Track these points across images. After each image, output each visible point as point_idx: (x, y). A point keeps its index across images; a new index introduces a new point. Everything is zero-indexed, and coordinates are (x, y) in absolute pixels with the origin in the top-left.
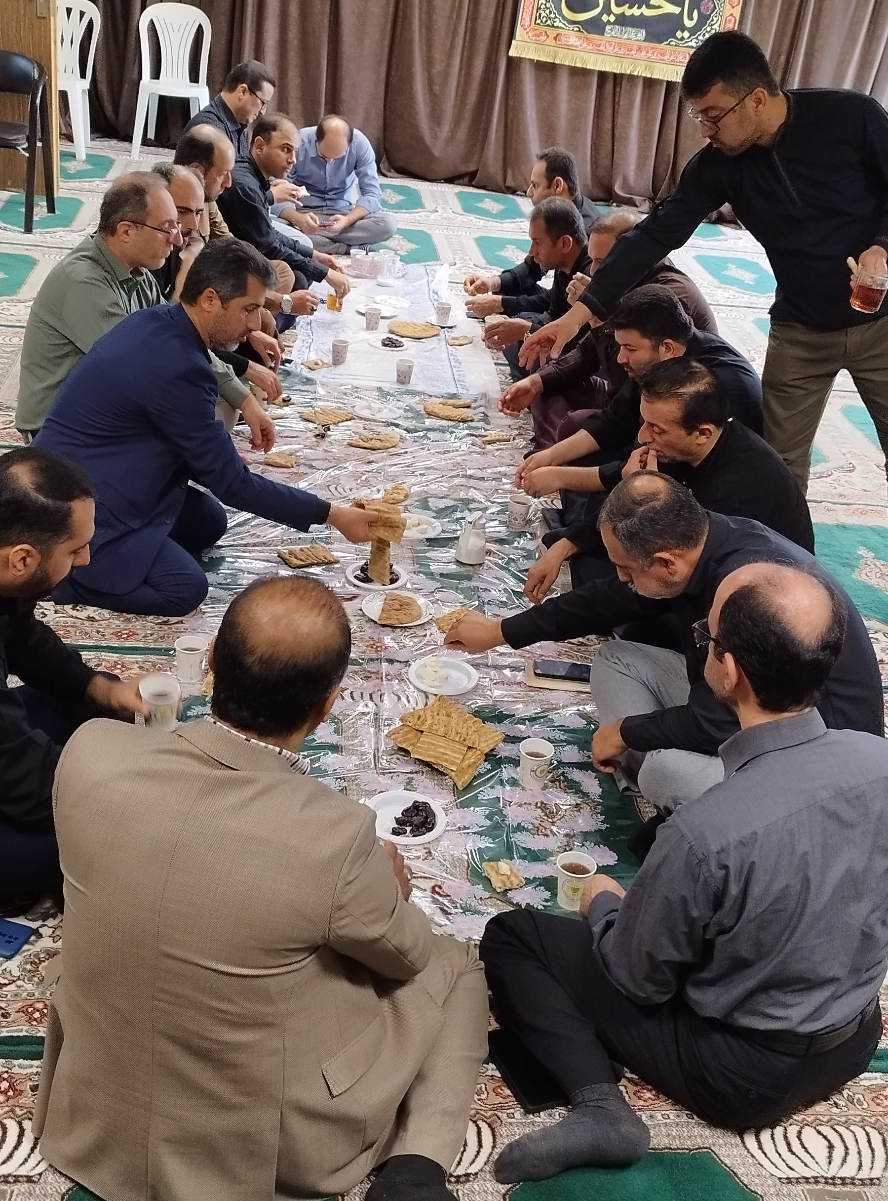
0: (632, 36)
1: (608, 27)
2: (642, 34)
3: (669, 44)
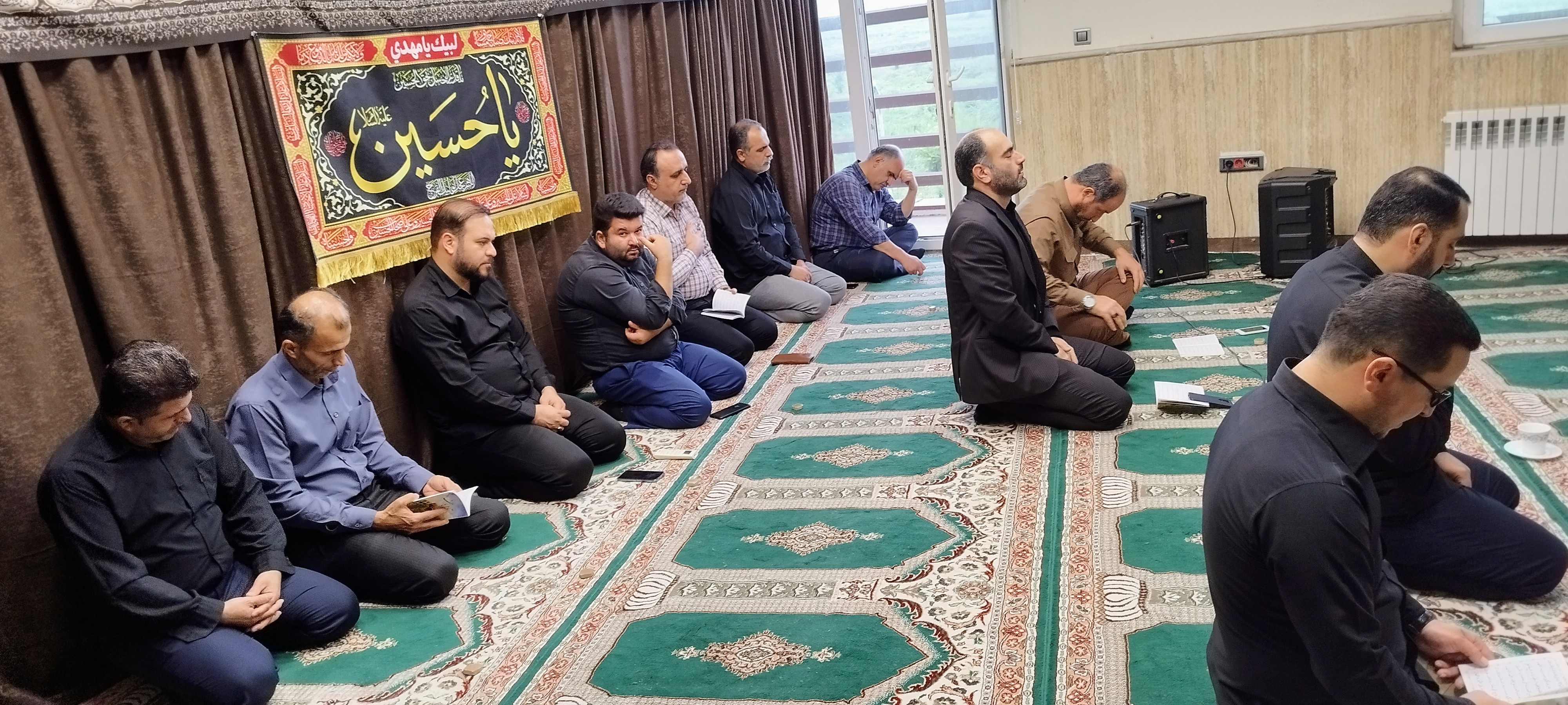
0: (461, 187)
1: (429, 185)
2: (470, 178)
3: (503, 180)
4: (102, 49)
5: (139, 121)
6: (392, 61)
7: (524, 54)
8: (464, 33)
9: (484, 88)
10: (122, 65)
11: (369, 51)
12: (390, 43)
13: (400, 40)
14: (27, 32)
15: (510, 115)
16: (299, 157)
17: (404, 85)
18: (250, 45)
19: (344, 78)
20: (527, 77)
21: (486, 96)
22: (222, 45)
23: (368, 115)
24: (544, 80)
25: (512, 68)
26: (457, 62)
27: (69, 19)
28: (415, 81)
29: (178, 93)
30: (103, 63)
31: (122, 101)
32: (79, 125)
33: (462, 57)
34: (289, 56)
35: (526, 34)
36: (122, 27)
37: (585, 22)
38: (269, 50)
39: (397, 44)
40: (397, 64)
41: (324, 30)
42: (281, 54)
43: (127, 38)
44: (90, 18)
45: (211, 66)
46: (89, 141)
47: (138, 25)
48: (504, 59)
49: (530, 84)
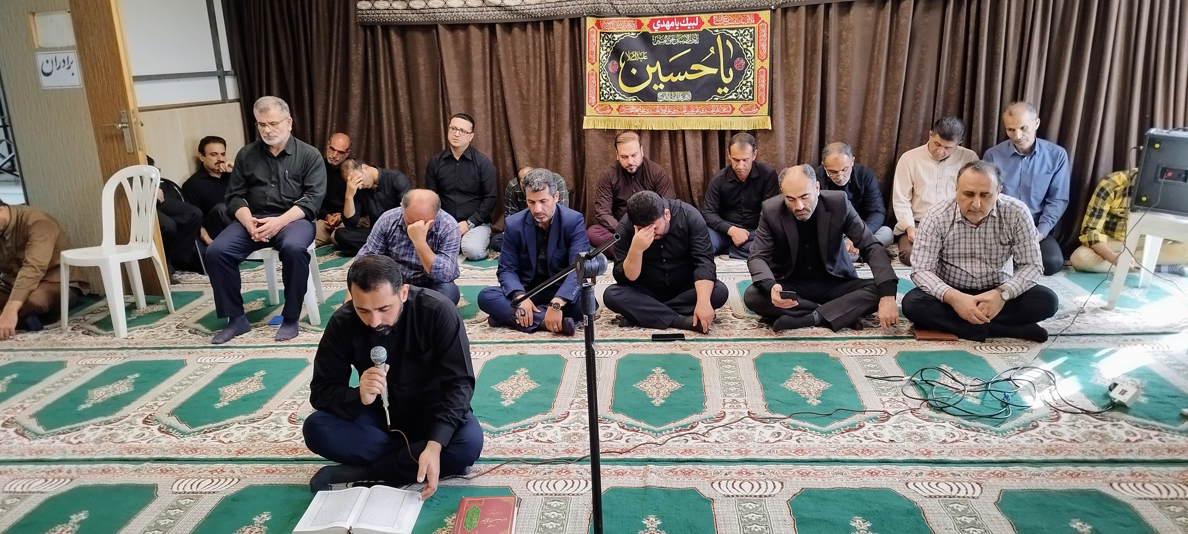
0: (681, 98)
1: (659, 94)
2: (688, 95)
3: (713, 100)
6: (654, 30)
7: (751, 30)
8: (705, 18)
9: (713, 48)
11: (640, 25)
12: (654, 21)
13: (661, 20)
14: (498, 12)
15: (729, 64)
16: (592, 71)
17: (659, 42)
20: (750, 44)
21: (713, 52)
22: (569, 19)
23: (633, 56)
24: (765, 46)
26: (697, 32)
27: (511, 8)
28: (665, 41)
33: (701, 30)
35: (757, 18)
36: (530, 11)
37: (822, 10)
38: (590, 22)
39: (659, 22)
40: (656, 31)
41: (619, 15)
42: (596, 24)
43: (530, 15)
44: (518, 8)
45: (563, 27)
47: (536, 11)
48: (734, 32)
49: (750, 49)
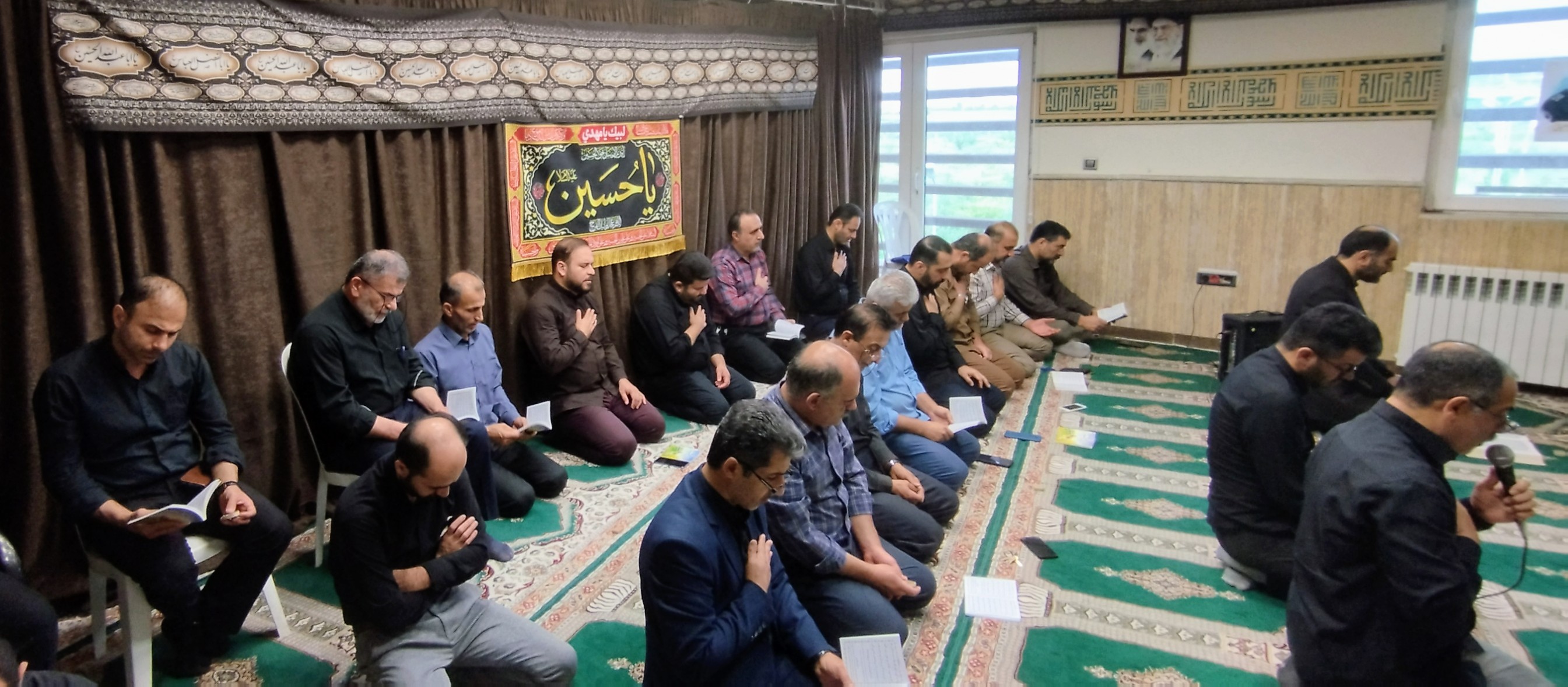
0: (612, 225)
1: (591, 223)
2: (618, 220)
3: (640, 224)
4: (417, 124)
5: (430, 168)
6: (582, 141)
7: (667, 142)
8: (630, 125)
9: (636, 162)
10: (428, 135)
11: (569, 135)
12: (583, 130)
13: (590, 128)
14: (382, 113)
15: (652, 180)
16: (515, 197)
17: (588, 157)
18: (499, 127)
19: (552, 150)
20: (667, 157)
21: (637, 167)
22: (484, 126)
23: (562, 175)
24: (677, 159)
25: (658, 150)
26: (624, 144)
27: (404, 106)
28: (595, 155)
29: (455, 154)
30: (417, 133)
31: (423, 156)
32: (398, 168)
33: (627, 141)
34: (520, 134)
35: (670, 128)
36: (432, 112)
37: (711, 122)
38: (510, 130)
39: (588, 131)
40: (586, 143)
41: (544, 119)
42: (516, 133)
43: (433, 118)
44: (416, 106)
45: (476, 139)
46: (402, 177)
47: (441, 112)
48: (653, 143)
49: (667, 162)
